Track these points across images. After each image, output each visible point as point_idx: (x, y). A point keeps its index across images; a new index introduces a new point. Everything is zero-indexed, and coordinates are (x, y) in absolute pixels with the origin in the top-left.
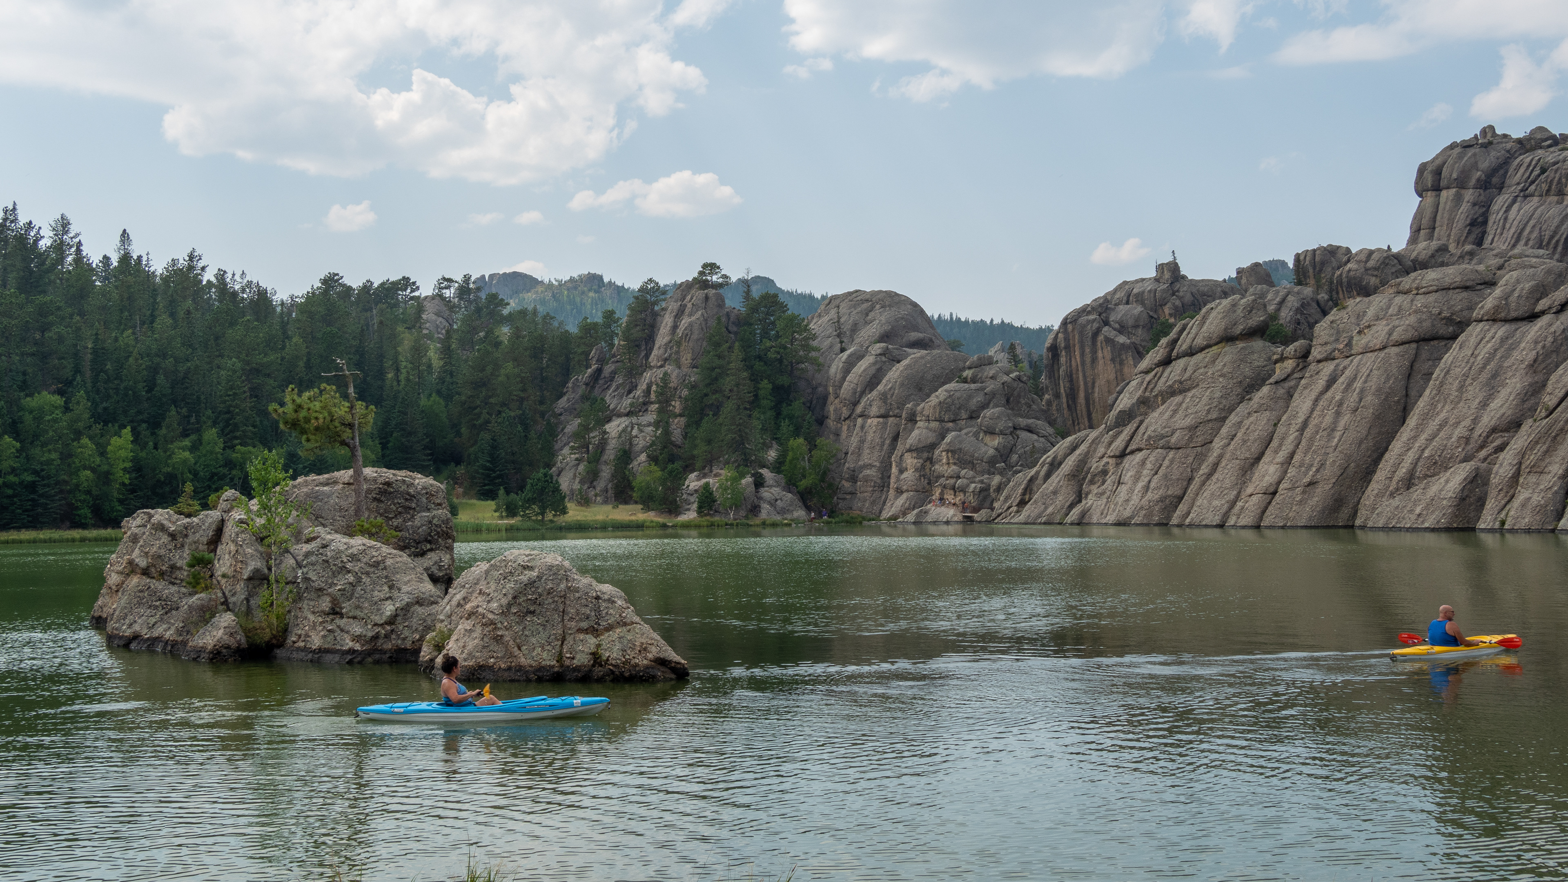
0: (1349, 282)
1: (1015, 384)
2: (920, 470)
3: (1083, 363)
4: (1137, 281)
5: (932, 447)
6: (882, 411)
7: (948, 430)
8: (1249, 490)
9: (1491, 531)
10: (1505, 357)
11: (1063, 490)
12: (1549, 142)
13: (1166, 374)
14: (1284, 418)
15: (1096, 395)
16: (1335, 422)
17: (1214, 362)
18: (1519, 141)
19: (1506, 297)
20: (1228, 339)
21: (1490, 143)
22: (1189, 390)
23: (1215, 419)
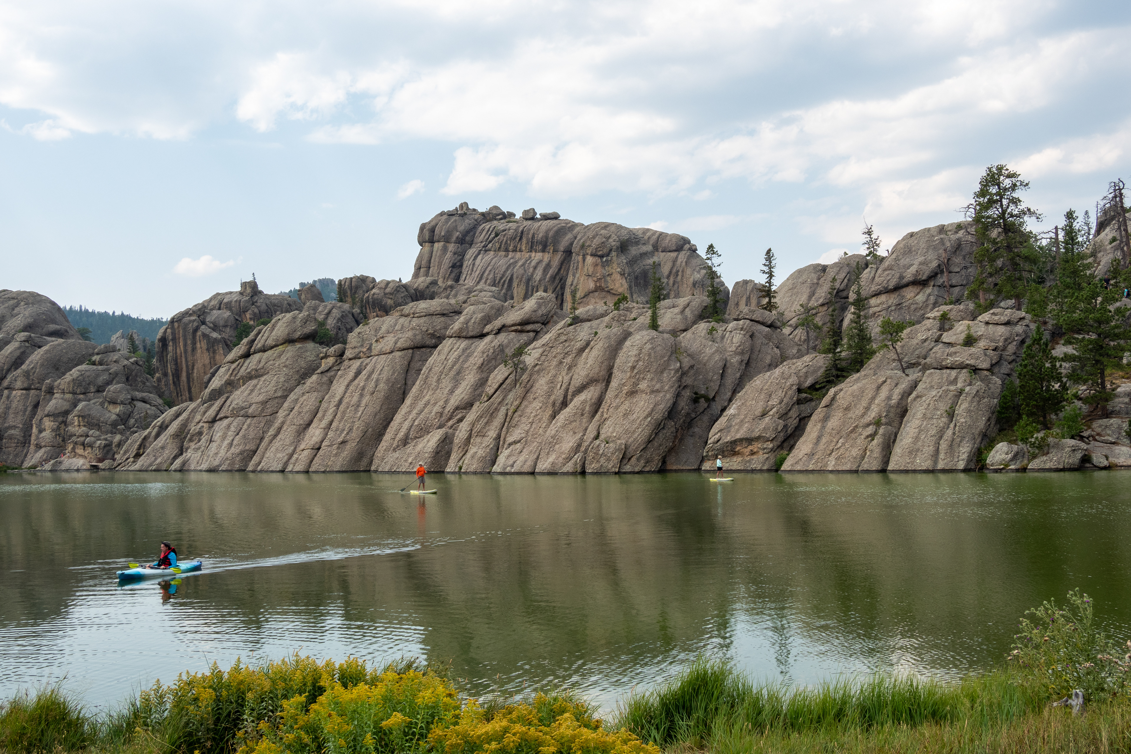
0: (373, 302)
1: (133, 367)
2: (56, 431)
3: (186, 351)
4: (227, 294)
5: (67, 413)
6: (26, 385)
7: (80, 400)
8: (302, 447)
9: (453, 473)
10: (465, 361)
11: (169, 446)
12: (500, 216)
13: (246, 364)
14: (326, 397)
15: (195, 374)
16: (360, 401)
17: (280, 356)
18: (483, 214)
19: (467, 322)
20: (290, 341)
21: (465, 214)
22: (262, 376)
23: (280, 397)
